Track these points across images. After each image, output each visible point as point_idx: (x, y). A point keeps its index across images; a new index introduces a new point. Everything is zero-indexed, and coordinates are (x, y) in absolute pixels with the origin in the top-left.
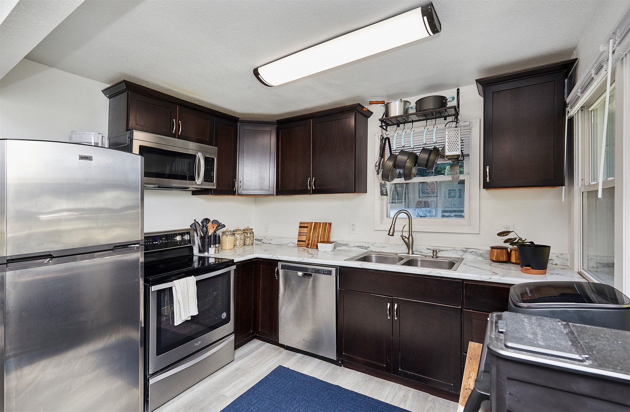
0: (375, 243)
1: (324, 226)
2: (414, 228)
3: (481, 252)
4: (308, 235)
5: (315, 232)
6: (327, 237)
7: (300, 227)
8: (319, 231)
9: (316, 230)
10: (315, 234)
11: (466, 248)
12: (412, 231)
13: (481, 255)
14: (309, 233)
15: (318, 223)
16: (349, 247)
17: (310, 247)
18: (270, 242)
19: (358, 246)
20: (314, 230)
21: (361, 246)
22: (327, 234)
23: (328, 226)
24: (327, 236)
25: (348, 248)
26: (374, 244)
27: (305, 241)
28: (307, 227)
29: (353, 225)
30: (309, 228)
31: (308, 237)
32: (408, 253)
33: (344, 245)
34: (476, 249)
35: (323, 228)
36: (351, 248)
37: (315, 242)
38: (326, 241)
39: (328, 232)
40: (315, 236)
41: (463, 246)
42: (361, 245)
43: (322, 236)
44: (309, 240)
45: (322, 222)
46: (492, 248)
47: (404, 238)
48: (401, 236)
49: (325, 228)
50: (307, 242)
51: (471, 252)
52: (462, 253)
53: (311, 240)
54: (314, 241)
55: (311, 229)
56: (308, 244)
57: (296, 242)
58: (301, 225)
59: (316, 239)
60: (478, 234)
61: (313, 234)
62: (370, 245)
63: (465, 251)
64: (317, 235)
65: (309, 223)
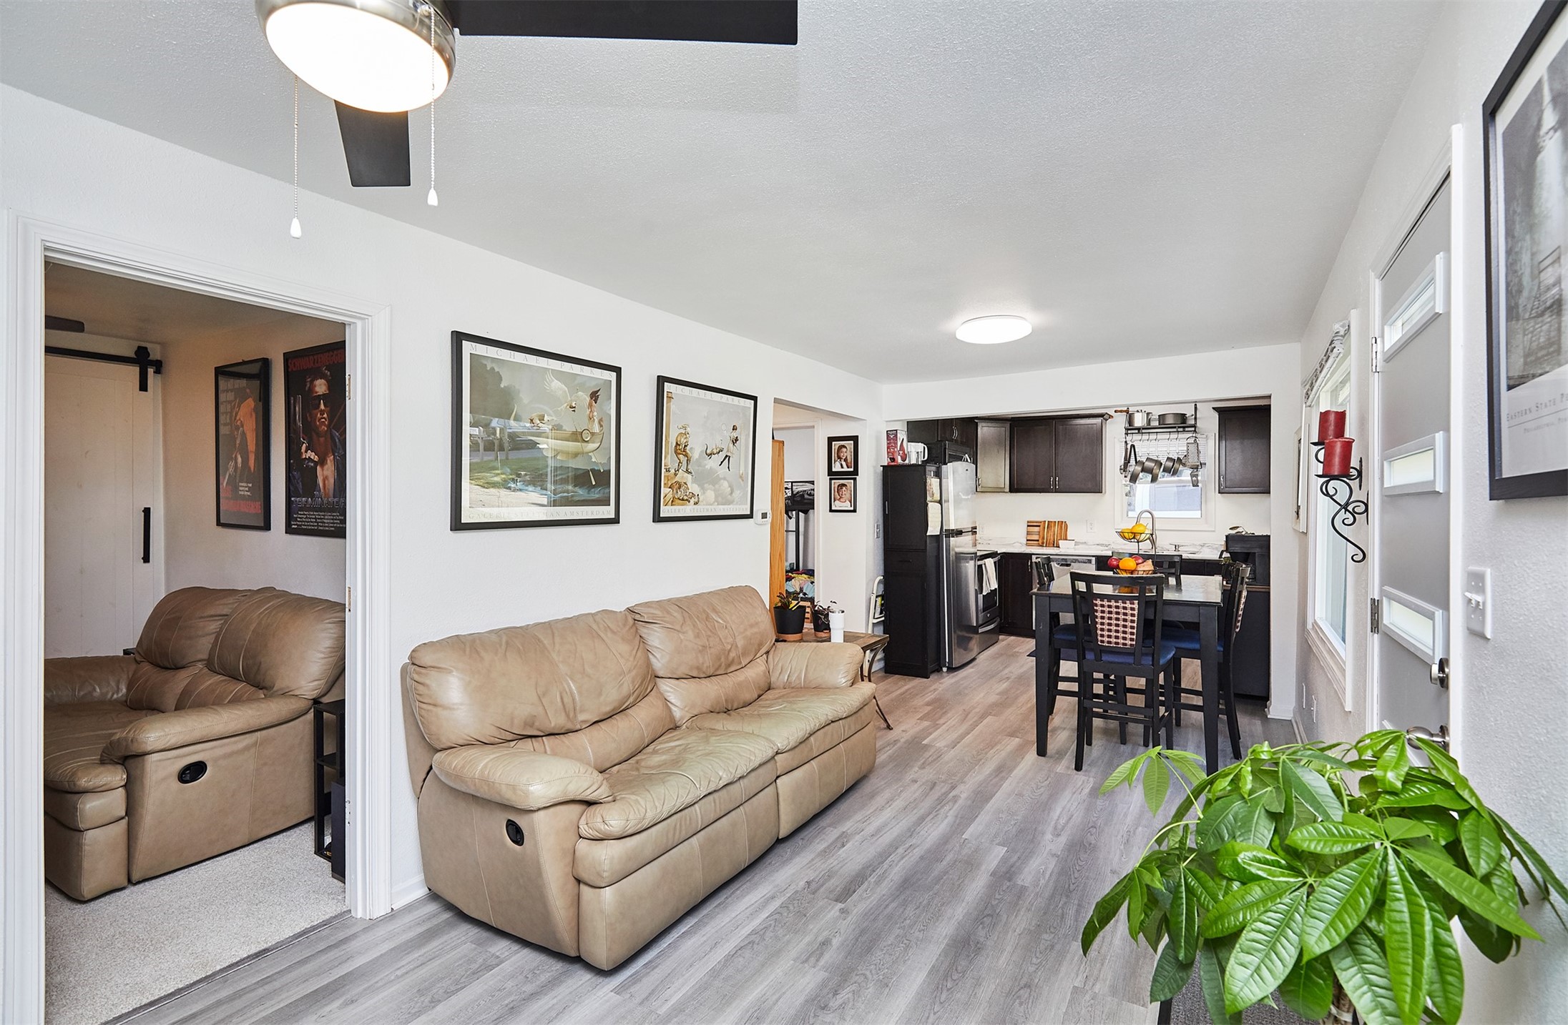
1: (1060, 524)
2: (1157, 527)
3: (1217, 546)
4: (1041, 534)
5: (1050, 531)
6: (1064, 535)
7: (1028, 526)
8: (1054, 531)
9: (1050, 528)
11: (1204, 543)
13: (1217, 549)
14: (1042, 532)
15: (1051, 521)
16: (1087, 545)
17: (1044, 546)
18: (989, 542)
19: (1097, 545)
20: (1048, 529)
22: (1064, 533)
23: (1063, 525)
27: (1038, 541)
28: (1039, 526)
29: (1091, 523)
30: (1042, 527)
31: (1041, 536)
33: (1082, 543)
34: (1212, 544)
35: (1059, 526)
36: (1090, 547)
39: (1064, 530)
40: (1050, 535)
41: (1201, 543)
42: (1101, 542)
43: (1059, 534)
44: (1043, 538)
45: (1057, 520)
49: (1061, 527)
50: (1040, 541)
51: (1208, 546)
53: (1046, 539)
54: (1050, 539)
55: (1044, 528)
56: (1043, 543)
57: (1025, 542)
58: (1029, 524)
59: (1052, 538)
60: (1214, 531)
61: (1048, 532)
62: (1111, 543)
63: (1203, 546)
64: (1052, 534)
65: (1041, 522)
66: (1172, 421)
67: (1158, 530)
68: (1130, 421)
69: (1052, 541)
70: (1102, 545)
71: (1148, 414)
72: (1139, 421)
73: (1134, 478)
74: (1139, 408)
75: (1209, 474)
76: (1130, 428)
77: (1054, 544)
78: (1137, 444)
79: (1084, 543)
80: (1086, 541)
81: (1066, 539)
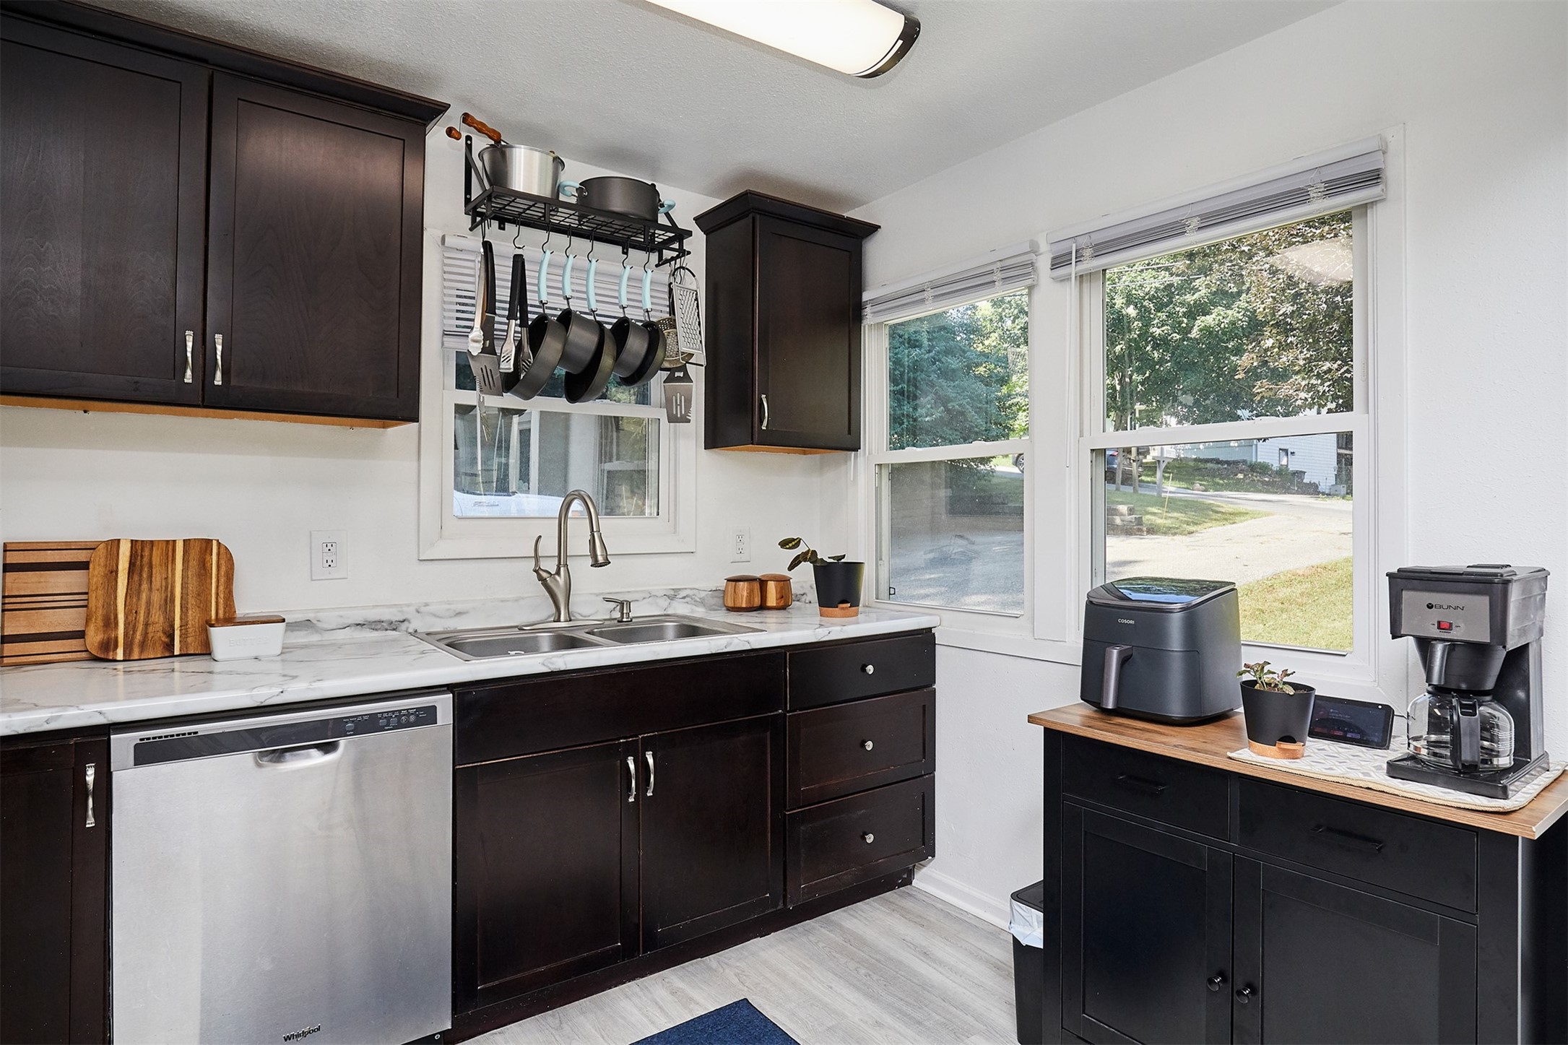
0: (427, 605)
1: (194, 553)
3: (703, 594)
4: (96, 602)
5: (145, 586)
6: (221, 601)
7: (8, 568)
8: (168, 579)
9: (145, 575)
10: (144, 596)
11: (673, 589)
12: (568, 554)
13: (702, 602)
14: (100, 592)
15: (152, 542)
16: (317, 632)
17: (120, 656)
19: (358, 625)
20: (136, 578)
21: (371, 623)
22: (221, 588)
23: (217, 553)
24: (222, 595)
25: (314, 638)
26: (423, 609)
27: (80, 635)
28: (84, 566)
29: (329, 546)
30: (97, 570)
31: (100, 612)
32: (559, 620)
34: (691, 589)
35: (194, 563)
36: (329, 637)
37: (150, 629)
38: (221, 615)
39: (222, 580)
40: (149, 603)
42: (373, 615)
43: (191, 601)
44: (110, 622)
45: (180, 538)
46: (731, 581)
47: (544, 575)
48: (535, 571)
49: (203, 562)
50: (94, 637)
51: (684, 598)
52: (664, 602)
53: (126, 624)
54: (147, 625)
55: (114, 572)
56: (109, 645)
58: (14, 558)
59: (158, 617)
60: (693, 553)
61: (132, 591)
62: (409, 613)
63: (672, 597)
64: (157, 598)
65: (91, 547)
66: (618, 202)
67: (610, 555)
69: (157, 630)
70: (375, 625)
71: (552, 160)
77: (169, 646)
78: (527, 254)
79: (307, 624)
80: (310, 616)
81: (229, 619)
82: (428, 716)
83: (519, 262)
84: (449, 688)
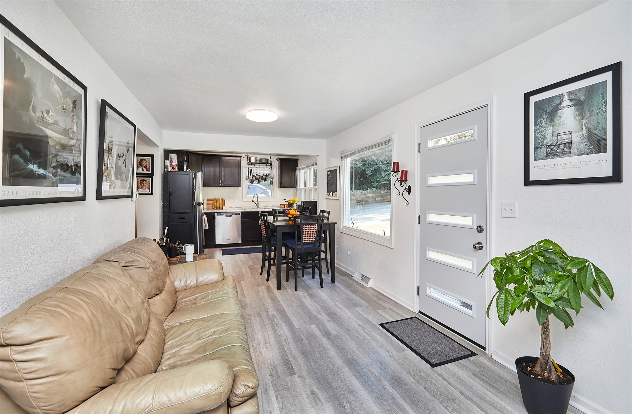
1: (222, 200)
2: (259, 200)
4: (214, 204)
7: (207, 201)
8: (220, 202)
15: (218, 199)
24: (224, 204)
27: (212, 207)
28: (213, 201)
29: (234, 199)
32: (257, 208)
34: (275, 206)
36: (234, 208)
41: (272, 205)
42: (238, 207)
43: (221, 204)
44: (215, 206)
45: (220, 198)
46: (280, 204)
48: (255, 203)
49: (223, 202)
55: (215, 202)
56: (215, 208)
57: (206, 208)
58: (208, 200)
59: (219, 206)
60: (276, 201)
61: (217, 203)
62: (242, 207)
63: (273, 206)
64: (219, 204)
65: (213, 199)
66: (264, 161)
68: (250, 160)
69: (219, 207)
70: (238, 208)
71: (256, 158)
72: (253, 160)
73: (252, 182)
74: (253, 155)
75: (276, 181)
76: (250, 163)
77: (220, 208)
78: (252, 169)
79: (232, 207)
80: (232, 206)
81: (225, 206)
82: (239, 214)
83: (251, 170)
84: (241, 212)
